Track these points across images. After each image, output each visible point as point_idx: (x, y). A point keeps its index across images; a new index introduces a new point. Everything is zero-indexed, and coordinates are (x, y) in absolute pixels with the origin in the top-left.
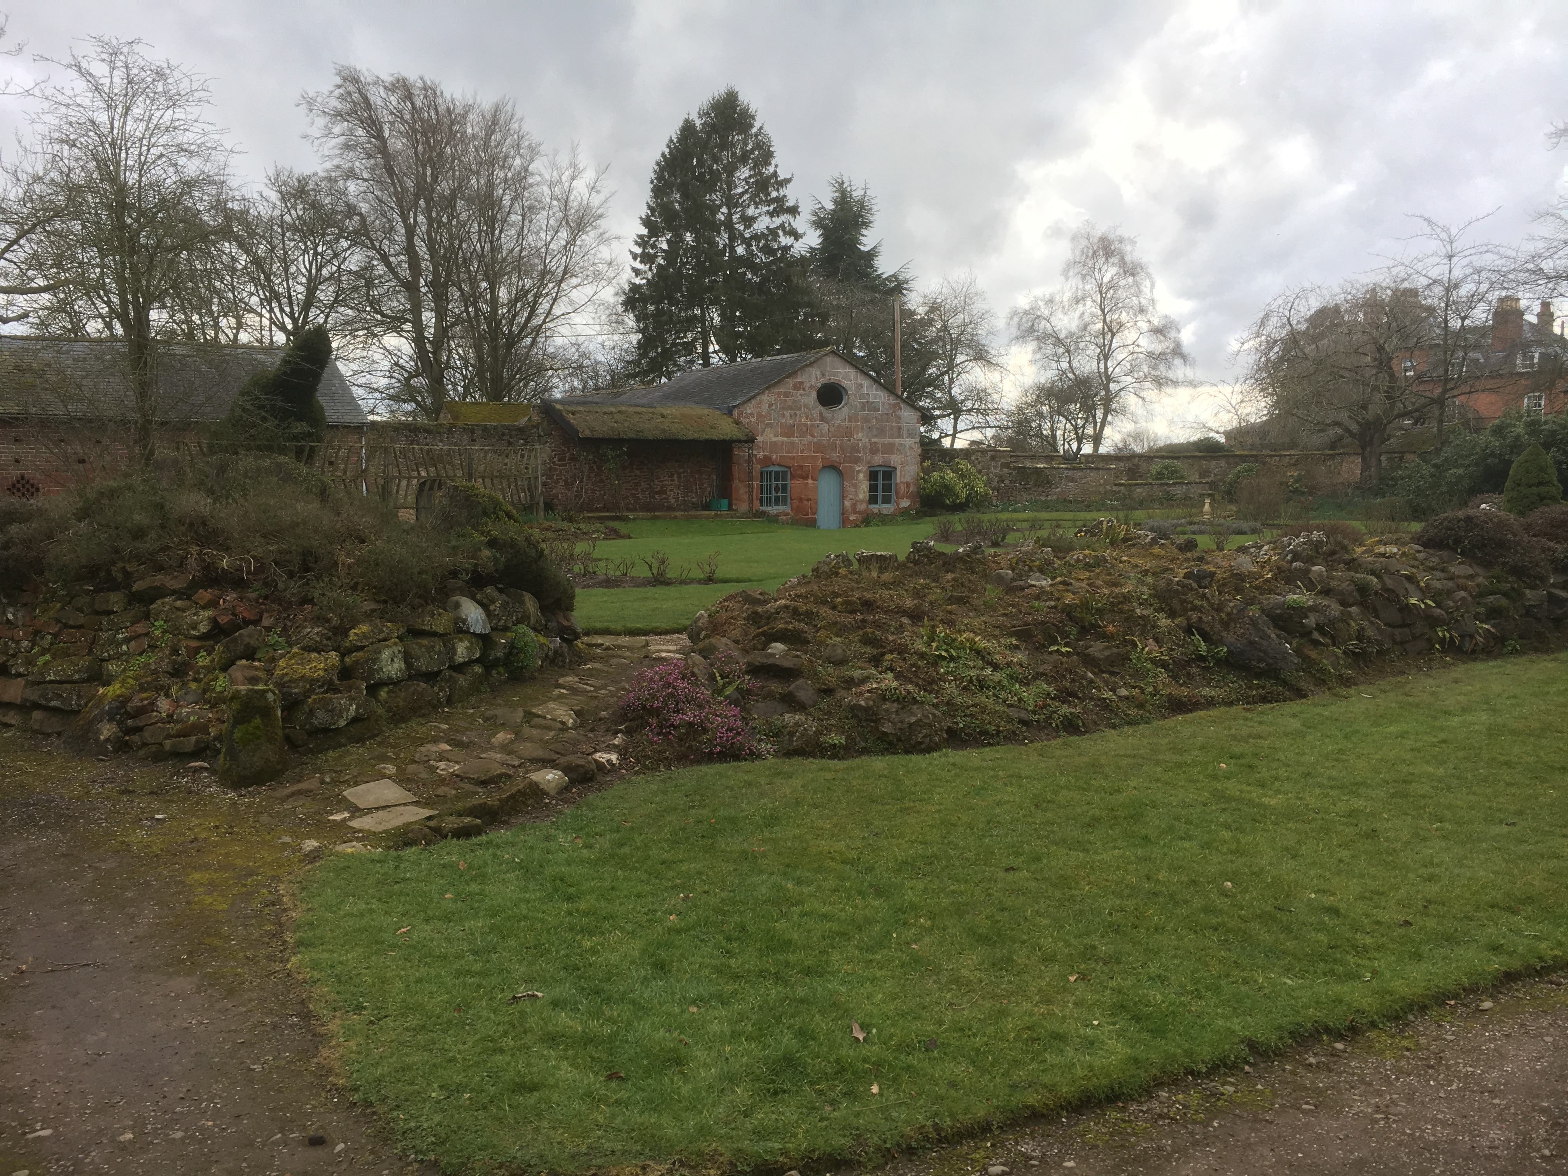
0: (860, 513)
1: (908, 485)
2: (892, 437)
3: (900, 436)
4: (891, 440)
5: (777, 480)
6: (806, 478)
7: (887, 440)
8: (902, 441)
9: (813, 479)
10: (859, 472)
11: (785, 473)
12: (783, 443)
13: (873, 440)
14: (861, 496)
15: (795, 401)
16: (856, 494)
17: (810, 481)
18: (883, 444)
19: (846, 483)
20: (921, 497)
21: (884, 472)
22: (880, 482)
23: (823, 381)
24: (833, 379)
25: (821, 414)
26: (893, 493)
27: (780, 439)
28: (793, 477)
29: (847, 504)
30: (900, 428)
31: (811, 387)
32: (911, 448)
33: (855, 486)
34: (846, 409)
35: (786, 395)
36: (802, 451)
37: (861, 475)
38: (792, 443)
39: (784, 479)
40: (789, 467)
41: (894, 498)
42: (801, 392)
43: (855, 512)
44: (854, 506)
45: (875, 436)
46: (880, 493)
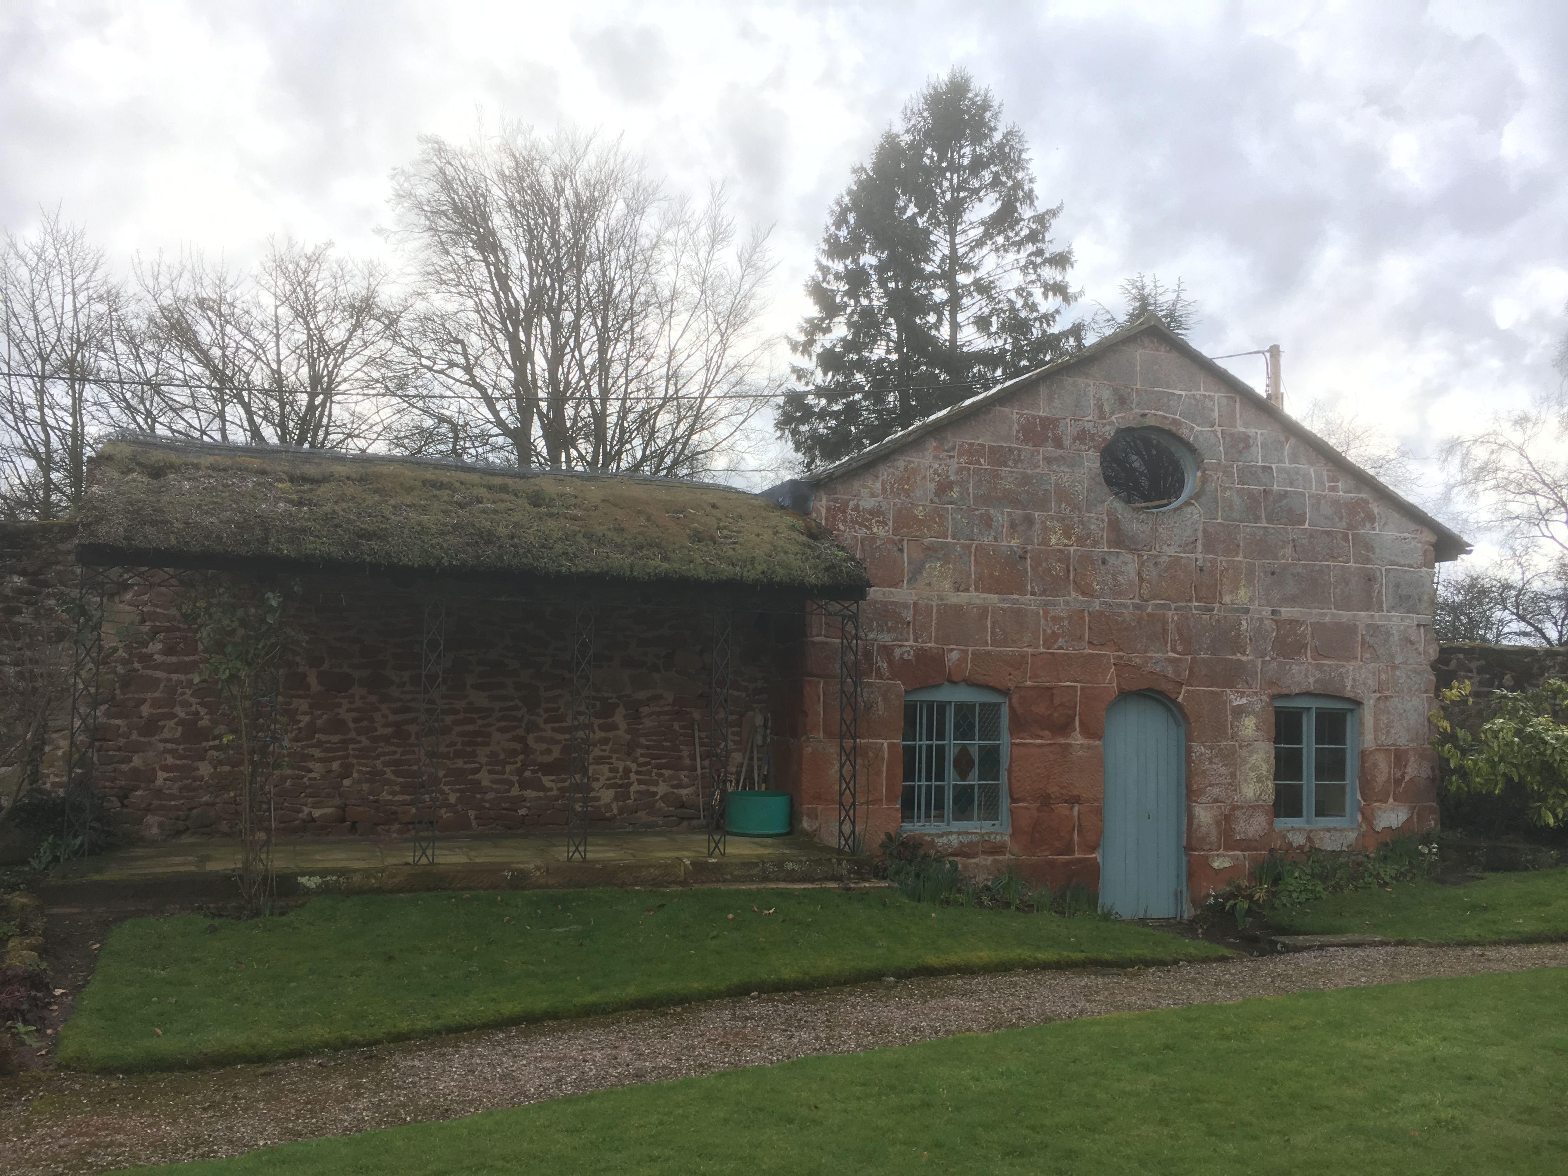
0: (1245, 845)
1: (1399, 757)
2: (1345, 604)
3: (1369, 602)
4: (1345, 616)
5: (964, 731)
6: (1064, 728)
7: (1330, 615)
8: (1378, 618)
9: (1089, 732)
10: (1239, 712)
11: (990, 711)
12: (984, 611)
13: (1286, 612)
14: (1249, 791)
15: (1026, 479)
16: (1234, 786)
17: (1077, 739)
18: (1319, 628)
19: (1199, 749)
20: (1442, 797)
21: (1322, 715)
22: (1309, 746)
23: (1119, 419)
24: (1155, 417)
25: (1114, 525)
26: (1351, 780)
27: (974, 598)
28: (1018, 725)
29: (1204, 815)
30: (1370, 579)
31: (1082, 436)
32: (1408, 641)
33: (1230, 758)
34: (1195, 514)
35: (999, 456)
36: (1050, 640)
37: (1249, 726)
38: (1018, 614)
39: (990, 730)
40: (1005, 692)
41: (1353, 795)
42: (1049, 450)
43: (1229, 841)
44: (1226, 821)
45: (1292, 600)
46: (1309, 783)
